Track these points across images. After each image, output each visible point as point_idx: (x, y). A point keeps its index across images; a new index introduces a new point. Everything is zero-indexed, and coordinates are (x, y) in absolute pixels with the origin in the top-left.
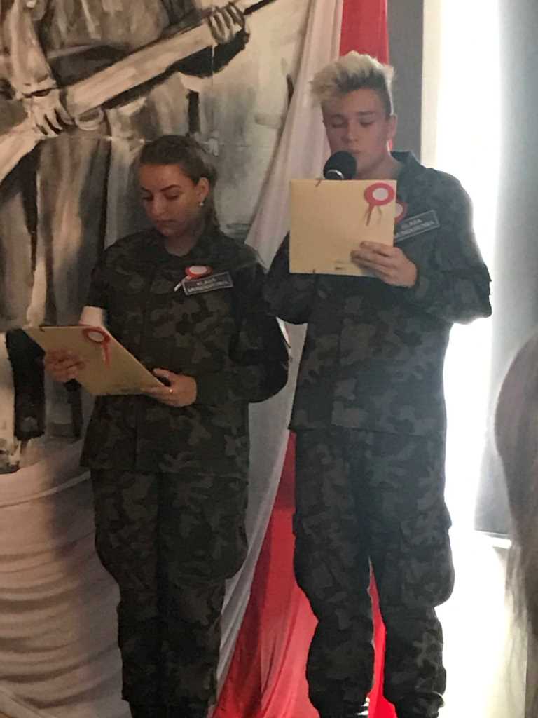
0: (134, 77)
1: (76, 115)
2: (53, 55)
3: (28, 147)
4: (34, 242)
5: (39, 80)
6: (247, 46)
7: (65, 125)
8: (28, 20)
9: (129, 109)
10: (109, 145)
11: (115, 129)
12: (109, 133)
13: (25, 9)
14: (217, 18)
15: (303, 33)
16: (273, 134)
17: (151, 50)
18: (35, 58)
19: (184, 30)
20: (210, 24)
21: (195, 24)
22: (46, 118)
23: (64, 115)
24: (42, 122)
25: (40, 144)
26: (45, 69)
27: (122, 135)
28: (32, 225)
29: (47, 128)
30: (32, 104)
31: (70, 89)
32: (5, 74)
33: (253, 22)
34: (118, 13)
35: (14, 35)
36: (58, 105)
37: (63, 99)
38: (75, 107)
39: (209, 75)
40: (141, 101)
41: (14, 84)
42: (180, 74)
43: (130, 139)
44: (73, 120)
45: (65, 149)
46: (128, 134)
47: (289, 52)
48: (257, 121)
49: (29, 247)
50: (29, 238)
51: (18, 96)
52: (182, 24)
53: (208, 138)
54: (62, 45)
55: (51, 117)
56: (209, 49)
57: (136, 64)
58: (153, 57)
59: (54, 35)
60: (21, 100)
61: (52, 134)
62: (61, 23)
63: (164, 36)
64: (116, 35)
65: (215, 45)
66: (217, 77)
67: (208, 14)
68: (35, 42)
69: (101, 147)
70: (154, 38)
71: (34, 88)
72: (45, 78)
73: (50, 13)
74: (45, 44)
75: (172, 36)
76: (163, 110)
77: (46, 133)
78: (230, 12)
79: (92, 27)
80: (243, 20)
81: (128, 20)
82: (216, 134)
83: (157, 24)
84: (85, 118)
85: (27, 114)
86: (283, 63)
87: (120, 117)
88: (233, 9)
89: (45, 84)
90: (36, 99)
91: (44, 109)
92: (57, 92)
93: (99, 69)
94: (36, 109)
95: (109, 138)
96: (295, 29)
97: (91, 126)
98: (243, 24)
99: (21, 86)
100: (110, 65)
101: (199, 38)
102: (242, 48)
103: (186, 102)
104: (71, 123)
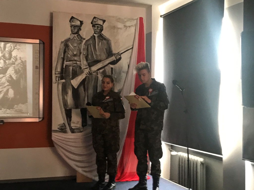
0: (102, 65)
1: (92, 72)
2: (88, 62)
3: (84, 78)
4: (85, 93)
5: (86, 66)
6: (121, 60)
7: (90, 73)
8: (84, 56)
9: (101, 71)
10: (98, 77)
11: (99, 74)
12: (98, 75)
13: (83, 54)
14: (116, 55)
15: (131, 57)
16: (126, 74)
17: (105, 61)
18: (85, 62)
19: (111, 57)
20: (115, 56)
21: (112, 56)
22: (87, 73)
23: (90, 72)
24: (86, 73)
25: (86, 77)
26: (87, 64)
27: (100, 75)
28: (85, 91)
29: (87, 74)
30: (85, 70)
31: (91, 68)
32: (80, 65)
33: (122, 55)
34: (99, 55)
35: (82, 59)
36: (89, 70)
37: (90, 69)
38: (92, 70)
39: (115, 65)
40: (103, 69)
41: (82, 67)
42: (110, 65)
43: (101, 76)
44: (92, 73)
45: (90, 77)
46: (101, 75)
47: (128, 60)
48: (123, 72)
49: (84, 94)
50: (84, 93)
51: (82, 69)
52: (110, 56)
53: (115, 75)
54: (90, 60)
55: (88, 72)
56: (115, 60)
57: (102, 63)
58: (105, 62)
59: (88, 59)
60: (83, 70)
61: (88, 75)
62: (90, 57)
63: (107, 58)
64: (99, 58)
65: (116, 59)
66: (116, 65)
67: (114, 54)
68: (85, 60)
69: (96, 77)
70: (105, 58)
71: (85, 67)
72: (87, 66)
73: (88, 55)
74: (87, 60)
75: (108, 58)
76: (107, 71)
77: (87, 75)
78: (118, 54)
79: (95, 57)
80: (121, 55)
81: (101, 56)
82: (116, 75)
83: (106, 57)
84: (93, 72)
85: (84, 72)
86: (127, 62)
87: (99, 72)
88: (119, 53)
89: (87, 67)
90: (85, 69)
91: (87, 71)
92: (89, 68)
93: (96, 64)
94: (85, 71)
95: (98, 76)
96: (129, 56)
97: (95, 74)
98: (120, 56)
99: (83, 67)
100: (98, 63)
101: (113, 58)
102: (120, 60)
103: (111, 69)
104: (91, 73)
